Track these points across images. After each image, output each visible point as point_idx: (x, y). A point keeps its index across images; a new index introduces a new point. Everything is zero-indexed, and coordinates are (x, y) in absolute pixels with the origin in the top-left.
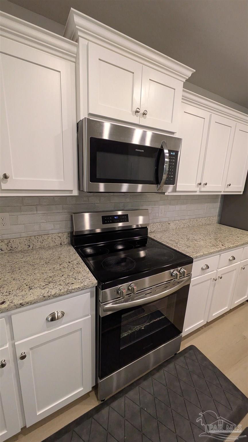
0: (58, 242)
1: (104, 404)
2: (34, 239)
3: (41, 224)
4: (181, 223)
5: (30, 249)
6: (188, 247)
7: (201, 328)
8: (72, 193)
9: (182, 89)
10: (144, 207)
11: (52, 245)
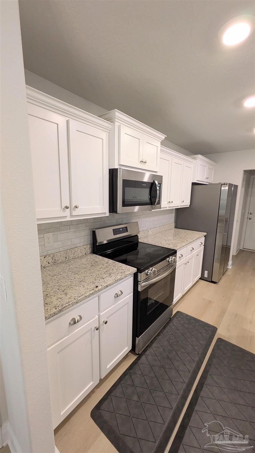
0: (84, 253)
1: (140, 356)
2: (69, 252)
3: (72, 239)
4: (155, 230)
5: (67, 260)
6: (169, 244)
7: (179, 300)
8: (106, 215)
9: (160, 145)
10: (134, 220)
11: (80, 255)
